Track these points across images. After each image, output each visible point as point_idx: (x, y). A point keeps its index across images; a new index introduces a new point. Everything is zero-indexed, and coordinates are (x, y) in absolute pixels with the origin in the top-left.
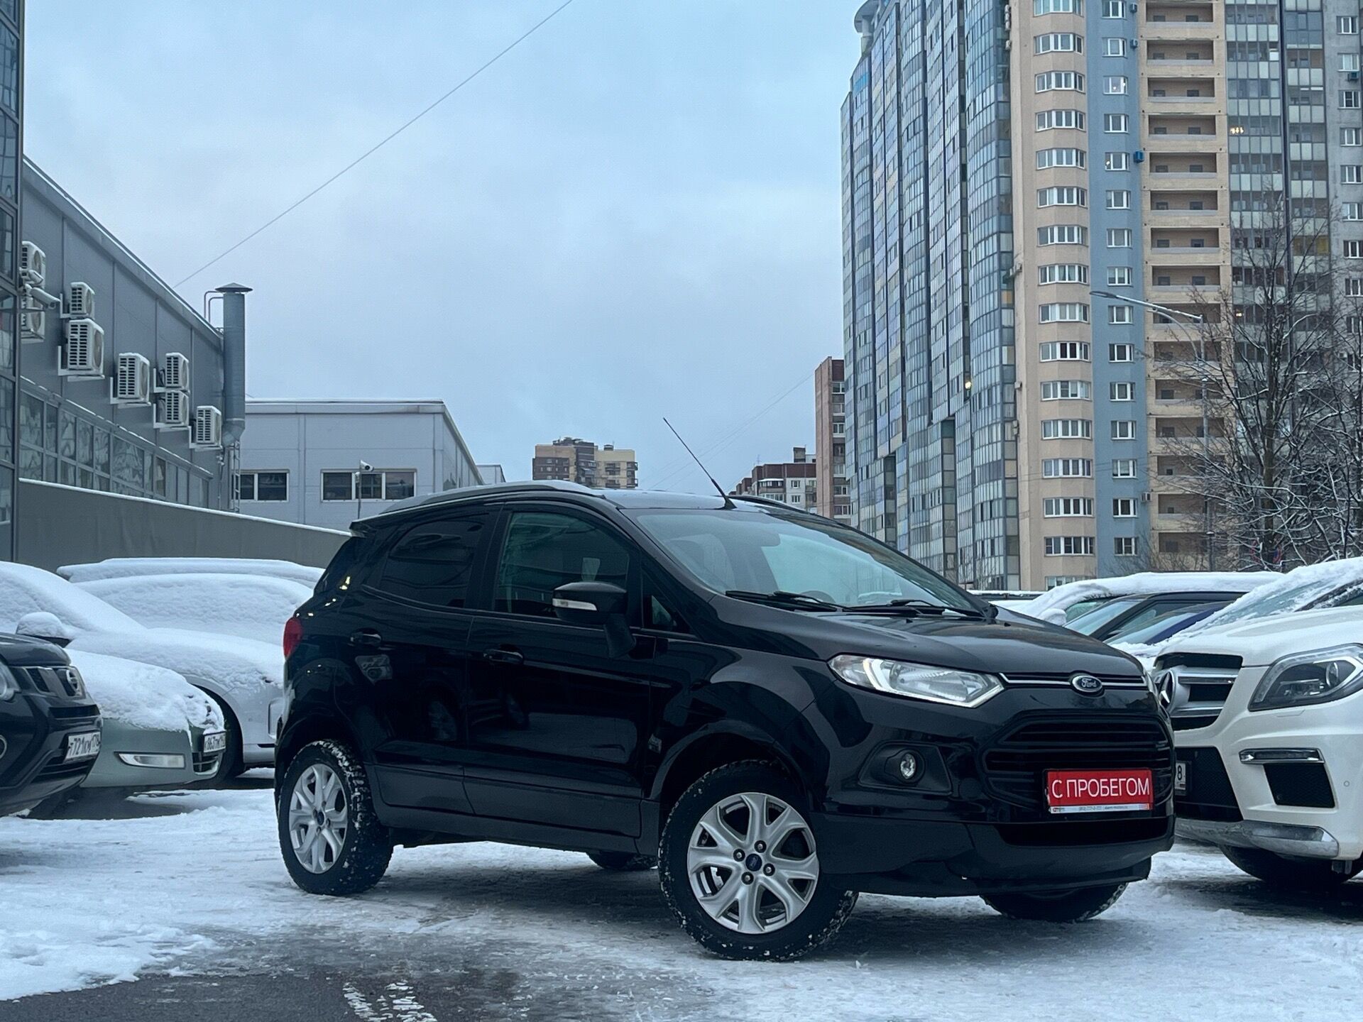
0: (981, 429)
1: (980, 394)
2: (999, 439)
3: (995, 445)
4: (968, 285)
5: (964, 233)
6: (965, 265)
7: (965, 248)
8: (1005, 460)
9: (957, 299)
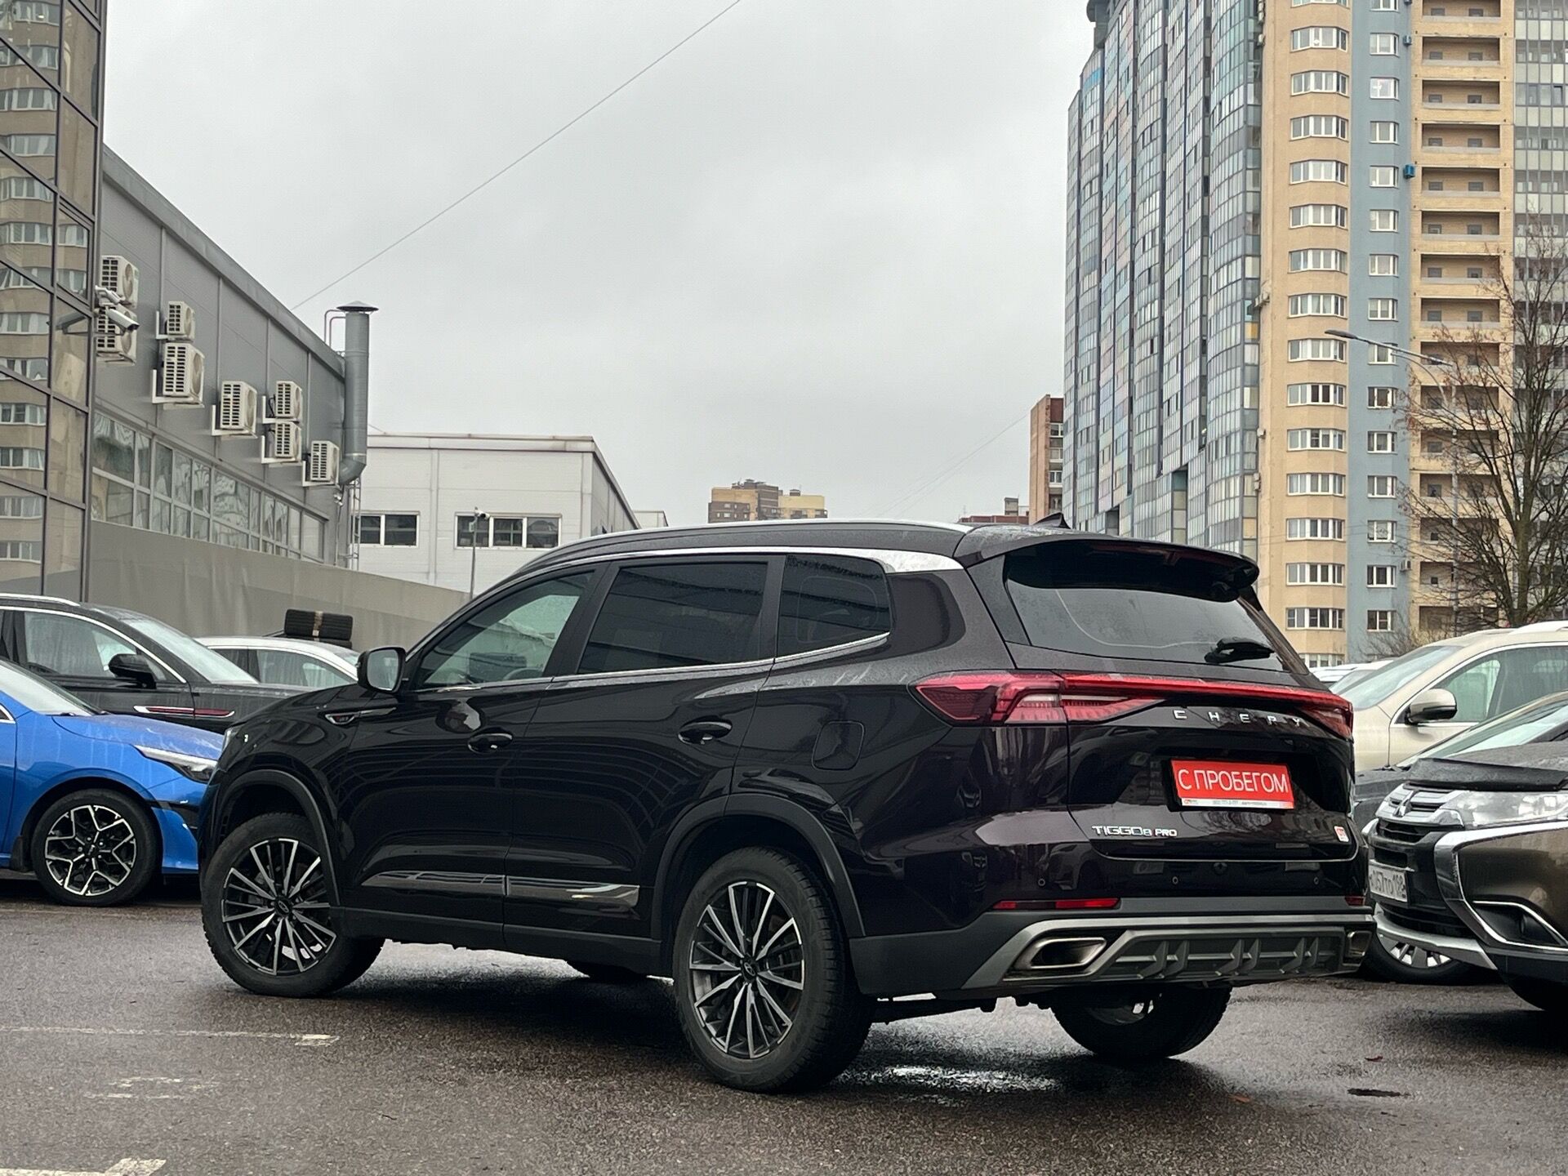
0: (1216, 482)
1: (1217, 442)
2: (1238, 494)
3: (1232, 501)
4: (1206, 316)
5: (1204, 255)
6: (1204, 293)
7: (1205, 273)
8: (1243, 518)
9: (1195, 331)
